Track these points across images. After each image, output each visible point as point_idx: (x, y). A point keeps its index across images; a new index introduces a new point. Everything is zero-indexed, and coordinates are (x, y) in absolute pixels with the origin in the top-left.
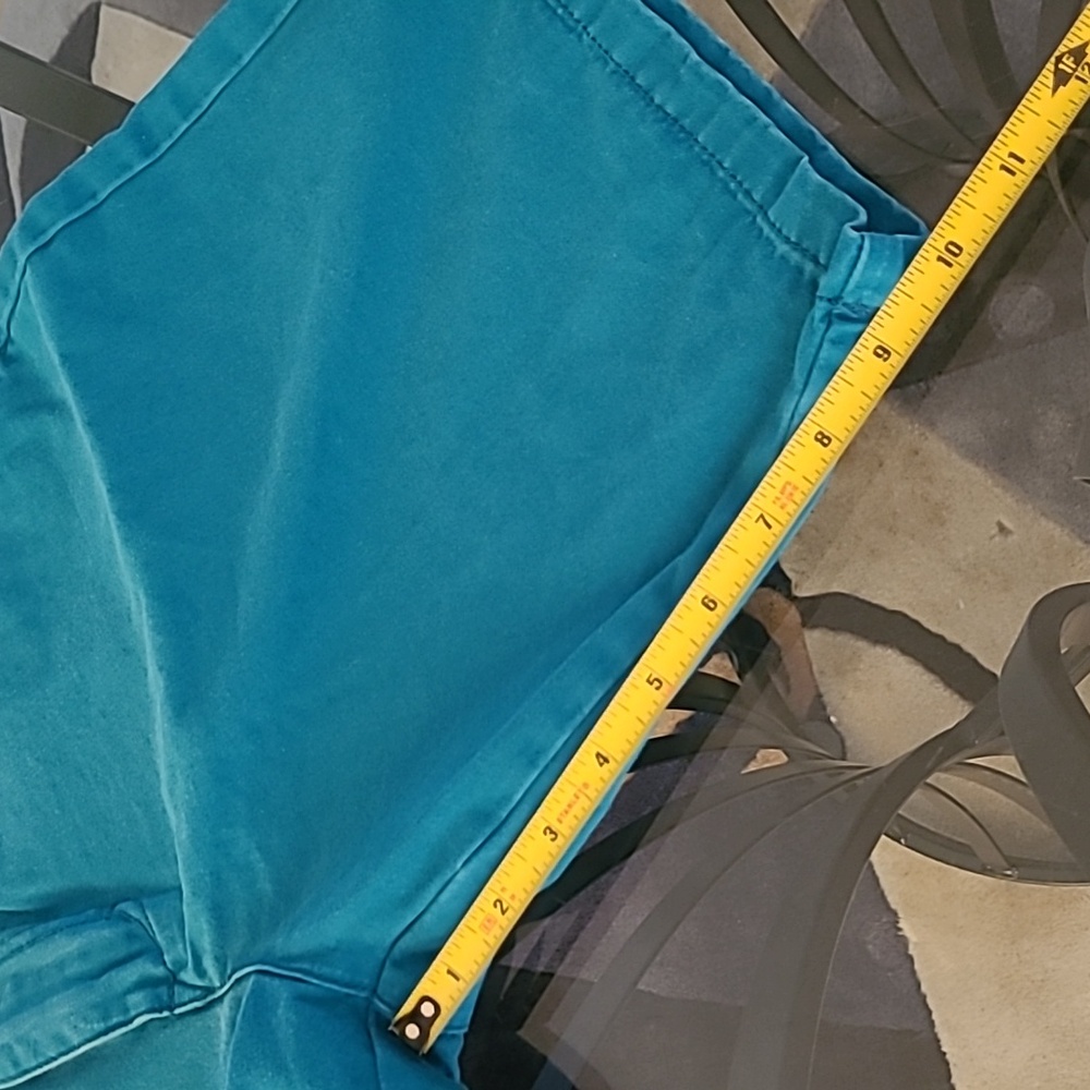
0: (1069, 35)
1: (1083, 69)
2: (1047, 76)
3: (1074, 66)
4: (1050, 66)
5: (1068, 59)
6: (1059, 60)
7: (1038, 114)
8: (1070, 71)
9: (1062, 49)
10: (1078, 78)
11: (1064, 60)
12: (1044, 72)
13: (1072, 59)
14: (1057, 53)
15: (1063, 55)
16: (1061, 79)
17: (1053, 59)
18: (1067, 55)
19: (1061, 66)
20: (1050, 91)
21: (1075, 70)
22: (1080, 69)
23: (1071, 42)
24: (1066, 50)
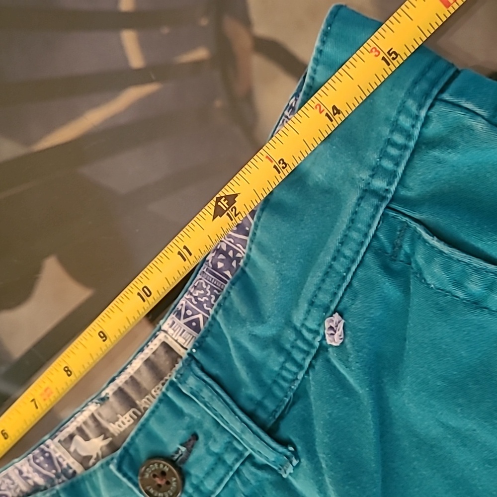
0: (226, 187)
1: (232, 210)
2: (211, 207)
3: (227, 207)
4: (213, 202)
5: (224, 201)
6: (219, 200)
7: (203, 229)
8: (225, 209)
9: (221, 194)
10: (228, 214)
11: (222, 200)
12: (209, 204)
13: (227, 201)
14: (218, 196)
15: (221, 197)
16: (218, 212)
17: (215, 199)
18: (224, 198)
19: (219, 204)
20: (212, 217)
21: (228, 209)
22: (230, 209)
23: (227, 191)
24: (223, 195)
